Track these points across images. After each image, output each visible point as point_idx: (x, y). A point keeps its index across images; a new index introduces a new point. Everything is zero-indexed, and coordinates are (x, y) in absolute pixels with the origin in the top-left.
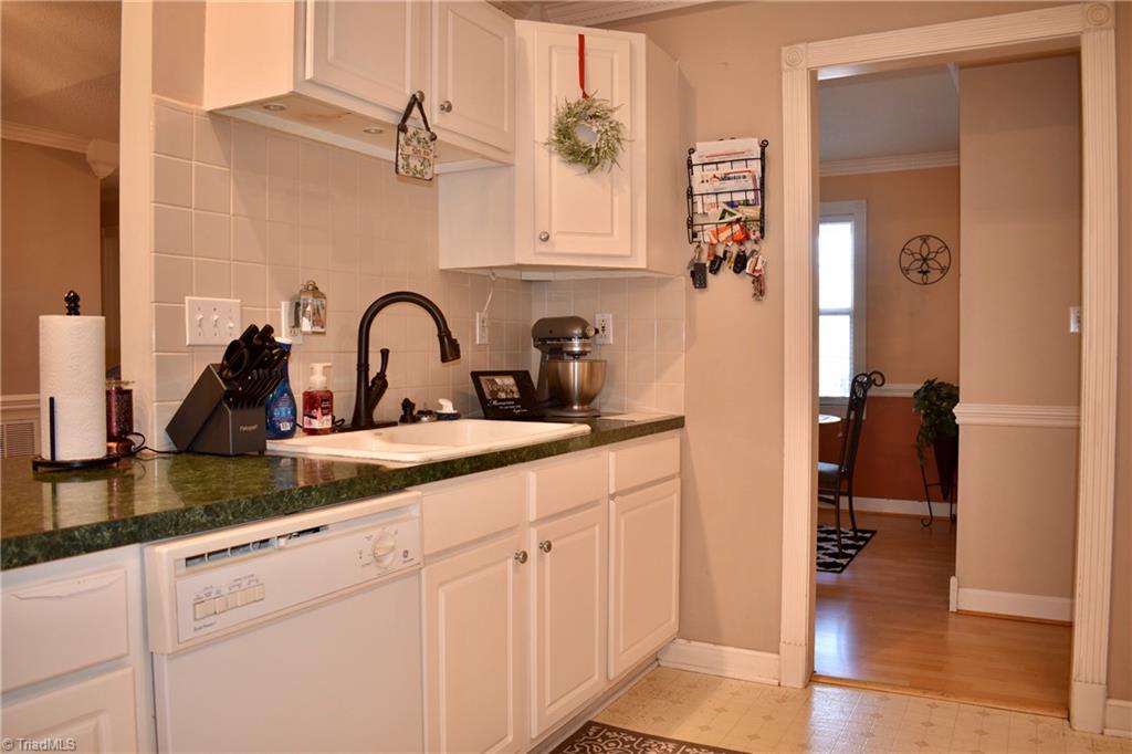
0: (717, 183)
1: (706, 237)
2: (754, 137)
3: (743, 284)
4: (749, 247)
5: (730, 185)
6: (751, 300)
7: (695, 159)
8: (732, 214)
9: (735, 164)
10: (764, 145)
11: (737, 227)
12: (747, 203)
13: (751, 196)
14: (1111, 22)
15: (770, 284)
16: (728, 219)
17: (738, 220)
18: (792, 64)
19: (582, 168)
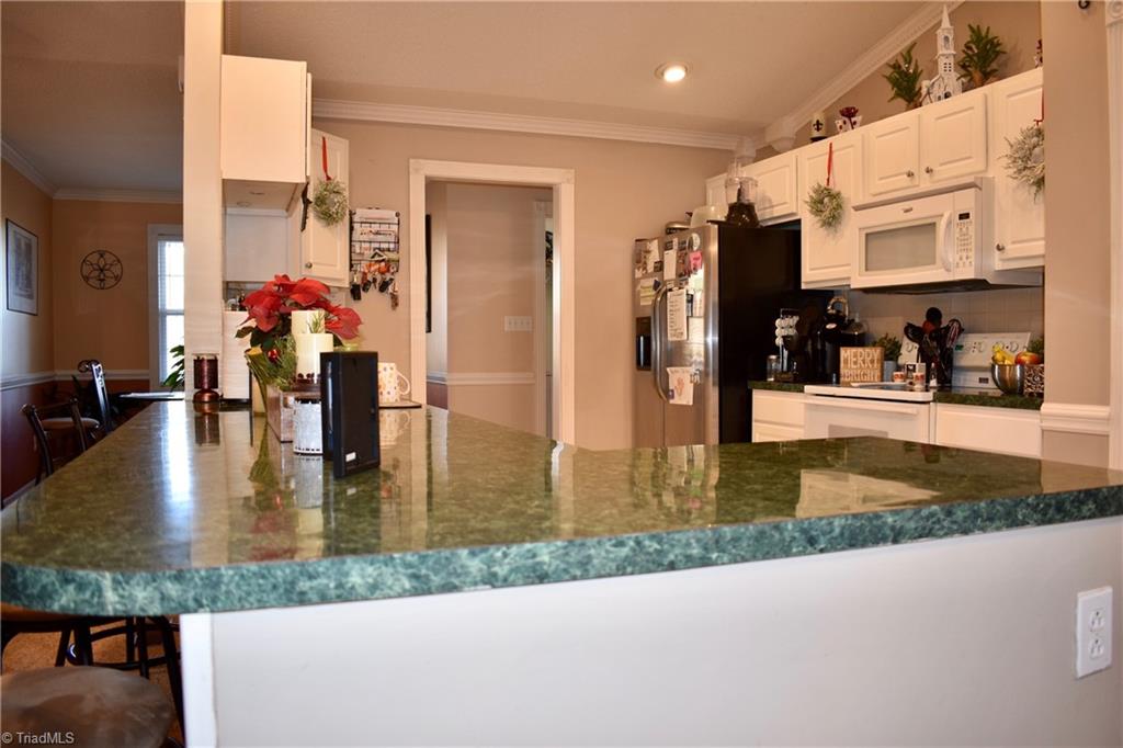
0: (372, 236)
1: (362, 267)
2: (393, 210)
3: (386, 298)
4: (388, 276)
5: (380, 238)
6: (390, 309)
7: (356, 218)
8: (380, 256)
9: (383, 226)
10: (397, 215)
11: (383, 264)
12: (389, 250)
13: (392, 246)
14: (573, 181)
15: (401, 301)
16: (377, 258)
17: (383, 260)
18: (417, 170)
19: (323, 223)
